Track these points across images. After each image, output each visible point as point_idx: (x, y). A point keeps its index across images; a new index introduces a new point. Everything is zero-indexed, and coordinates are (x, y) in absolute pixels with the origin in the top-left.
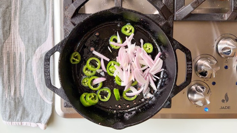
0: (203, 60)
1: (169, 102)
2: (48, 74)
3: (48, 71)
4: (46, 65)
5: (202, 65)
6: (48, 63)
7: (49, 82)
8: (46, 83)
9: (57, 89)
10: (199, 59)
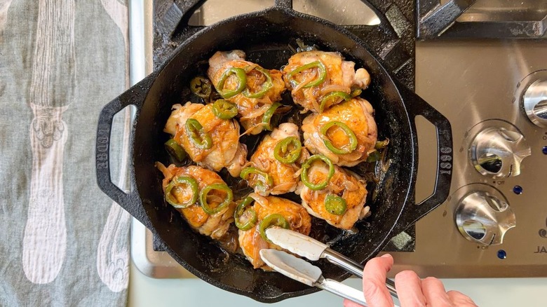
0: (489, 133)
1: (410, 238)
2: (103, 157)
3: (107, 149)
4: (101, 135)
5: (486, 146)
6: (108, 131)
7: (106, 177)
8: (98, 178)
9: (124, 195)
10: (480, 131)
